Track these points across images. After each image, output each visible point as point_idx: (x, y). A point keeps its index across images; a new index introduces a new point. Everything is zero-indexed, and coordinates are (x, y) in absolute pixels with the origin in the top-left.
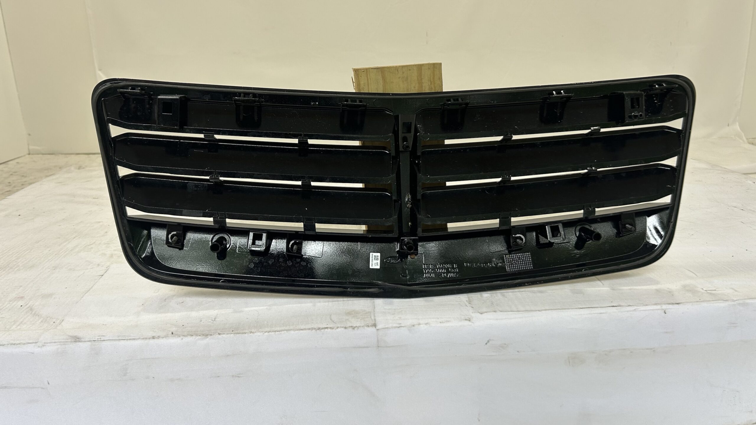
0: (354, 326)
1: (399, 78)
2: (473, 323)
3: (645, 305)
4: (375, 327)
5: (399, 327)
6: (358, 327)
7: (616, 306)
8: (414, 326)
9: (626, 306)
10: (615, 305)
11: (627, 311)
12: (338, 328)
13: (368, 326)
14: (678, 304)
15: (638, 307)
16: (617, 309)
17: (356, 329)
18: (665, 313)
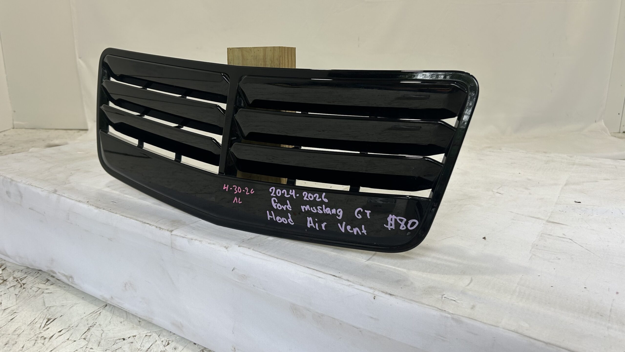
0: (162, 227)
1: (252, 56)
2: (228, 251)
3: (360, 285)
4: (171, 233)
5: (183, 237)
6: (163, 229)
7: (336, 277)
8: (192, 239)
9: (344, 279)
10: (336, 275)
11: (343, 284)
12: (153, 225)
13: (168, 230)
14: (391, 295)
15: (353, 285)
16: (335, 279)
17: (161, 229)
18: (374, 299)
